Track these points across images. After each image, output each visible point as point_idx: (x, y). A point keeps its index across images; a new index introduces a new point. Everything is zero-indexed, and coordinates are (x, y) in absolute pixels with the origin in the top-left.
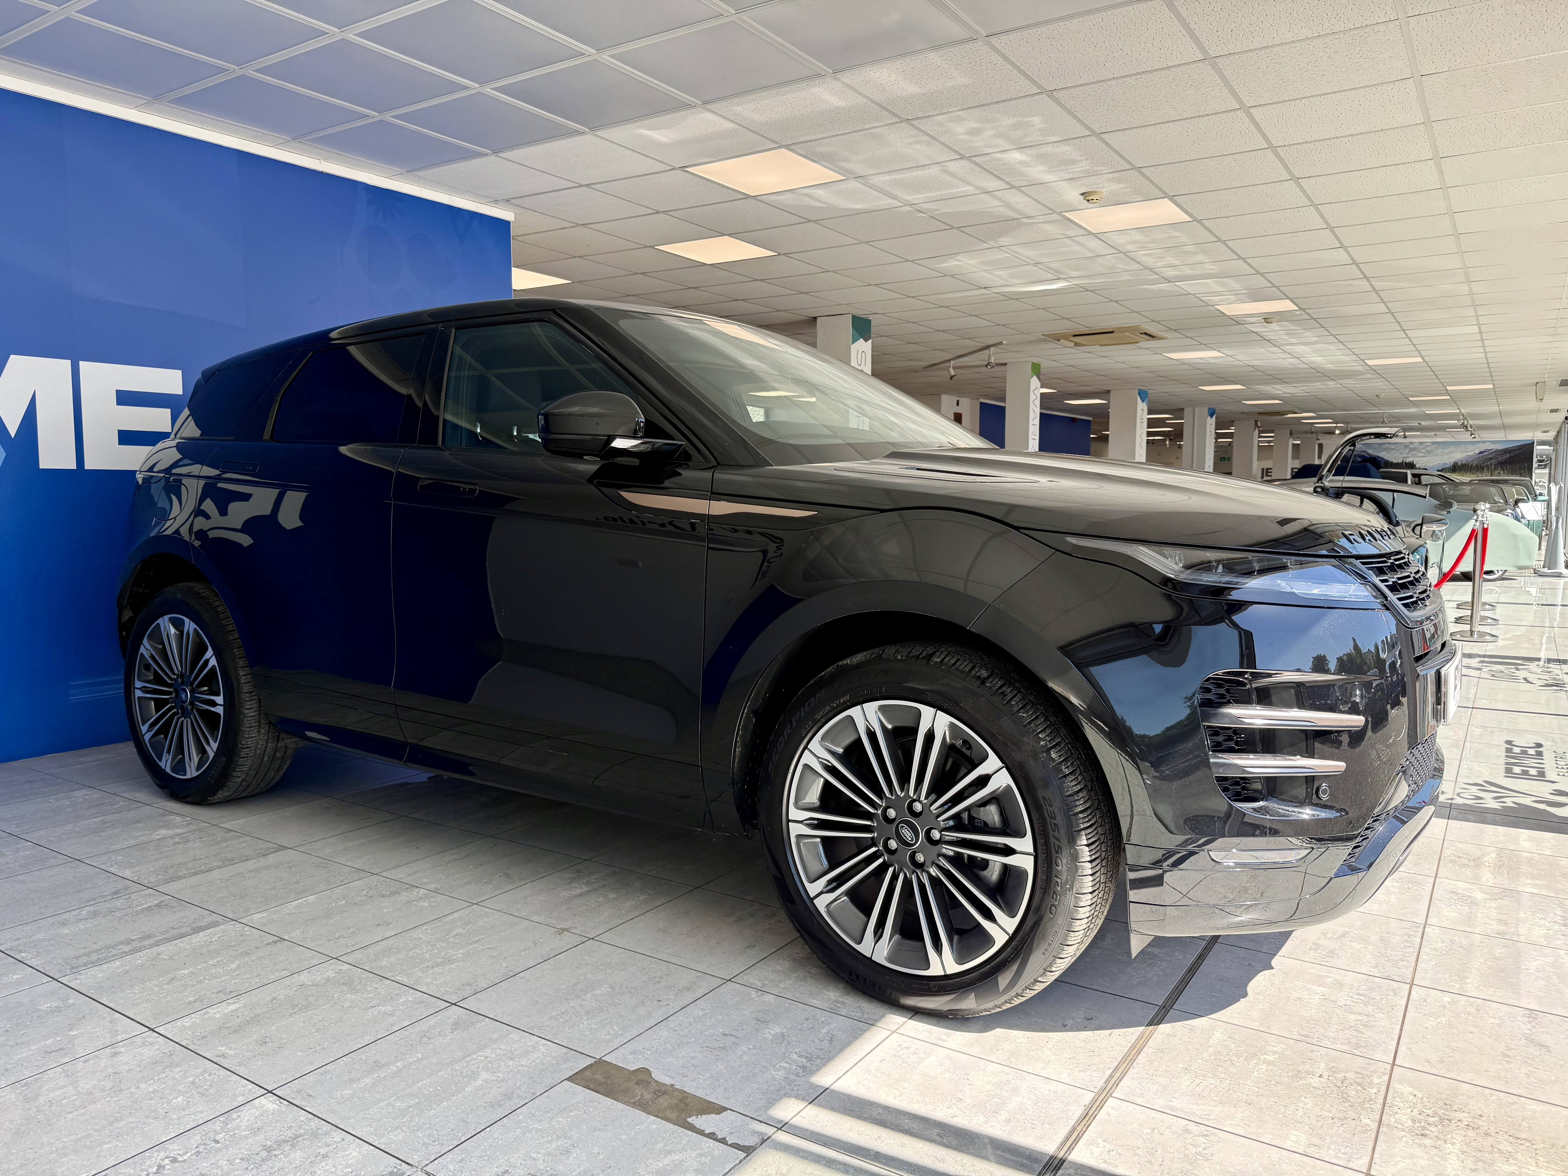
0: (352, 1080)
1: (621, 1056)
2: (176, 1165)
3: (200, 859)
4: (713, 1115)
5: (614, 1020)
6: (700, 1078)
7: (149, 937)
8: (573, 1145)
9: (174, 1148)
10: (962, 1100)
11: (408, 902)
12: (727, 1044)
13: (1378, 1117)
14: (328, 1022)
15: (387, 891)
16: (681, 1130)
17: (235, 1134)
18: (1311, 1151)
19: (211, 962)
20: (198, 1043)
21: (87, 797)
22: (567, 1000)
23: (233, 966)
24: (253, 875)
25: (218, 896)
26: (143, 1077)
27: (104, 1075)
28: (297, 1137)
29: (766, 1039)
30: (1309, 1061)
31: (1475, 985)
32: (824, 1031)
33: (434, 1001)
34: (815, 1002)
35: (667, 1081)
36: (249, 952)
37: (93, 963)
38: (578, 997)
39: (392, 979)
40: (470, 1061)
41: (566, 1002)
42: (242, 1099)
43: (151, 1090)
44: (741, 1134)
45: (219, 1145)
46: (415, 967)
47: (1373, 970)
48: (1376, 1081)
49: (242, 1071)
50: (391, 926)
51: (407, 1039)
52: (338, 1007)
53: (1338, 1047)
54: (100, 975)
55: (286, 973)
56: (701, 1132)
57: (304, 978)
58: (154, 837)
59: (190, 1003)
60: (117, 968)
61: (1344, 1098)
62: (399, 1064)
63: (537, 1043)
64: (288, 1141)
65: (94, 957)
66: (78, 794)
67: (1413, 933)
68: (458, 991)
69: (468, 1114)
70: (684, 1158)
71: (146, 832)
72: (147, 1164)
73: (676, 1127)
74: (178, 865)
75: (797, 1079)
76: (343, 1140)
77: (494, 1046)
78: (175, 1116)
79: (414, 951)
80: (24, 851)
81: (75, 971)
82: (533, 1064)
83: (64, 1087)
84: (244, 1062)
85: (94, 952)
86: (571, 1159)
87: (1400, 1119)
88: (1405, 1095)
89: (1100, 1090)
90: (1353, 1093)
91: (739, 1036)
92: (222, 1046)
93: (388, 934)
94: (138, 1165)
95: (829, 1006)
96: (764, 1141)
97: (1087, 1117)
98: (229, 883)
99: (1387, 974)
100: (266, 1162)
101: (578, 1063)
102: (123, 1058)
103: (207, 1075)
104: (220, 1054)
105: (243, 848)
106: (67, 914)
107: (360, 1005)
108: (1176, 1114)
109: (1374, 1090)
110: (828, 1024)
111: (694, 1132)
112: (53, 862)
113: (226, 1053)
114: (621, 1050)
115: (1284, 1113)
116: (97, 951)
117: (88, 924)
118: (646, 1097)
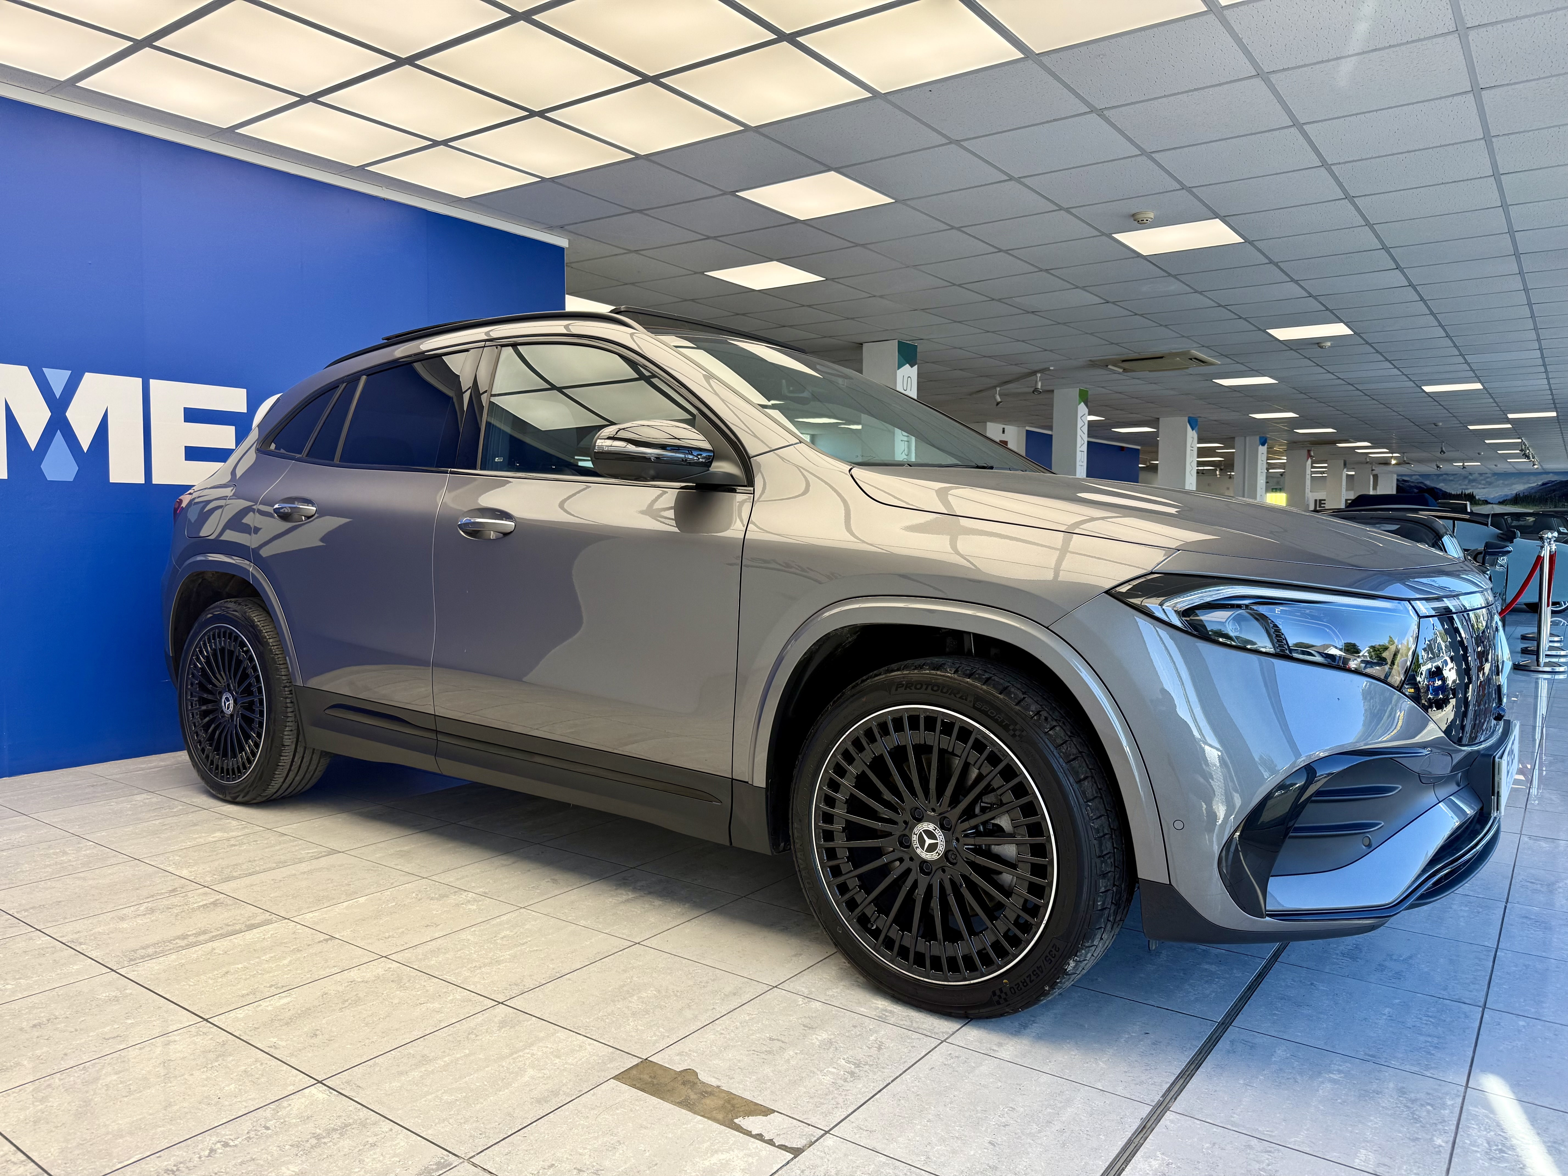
0: (401, 1073)
1: (667, 1057)
2: (228, 1149)
3: (256, 861)
4: (761, 1117)
5: (660, 1022)
6: (747, 1081)
7: (205, 932)
8: (619, 1141)
9: (226, 1133)
10: (1014, 1109)
11: (457, 905)
12: (774, 1049)
13: (1451, 1139)
14: (378, 1018)
15: (436, 894)
16: (728, 1130)
17: (285, 1121)
18: (1381, 1170)
19: (264, 958)
20: (250, 1033)
21: (147, 801)
22: (613, 1001)
23: (286, 962)
24: (306, 876)
25: (271, 896)
26: (197, 1065)
27: (159, 1062)
28: (346, 1126)
29: (814, 1044)
30: (1377, 1081)
31: (1552, 1010)
32: (872, 1038)
33: (481, 1000)
34: (862, 1010)
35: (714, 1082)
36: (300, 949)
37: (149, 956)
38: (625, 999)
39: (440, 977)
40: (517, 1058)
41: (612, 1003)
42: (293, 1088)
43: (204, 1077)
44: (789, 1136)
45: (270, 1131)
46: (462, 967)
47: (1442, 992)
48: (1449, 1103)
49: (292, 1061)
50: (439, 927)
51: (454, 1035)
52: (387, 1003)
53: (1407, 1067)
54: (156, 968)
55: (337, 970)
56: (748, 1133)
57: (354, 974)
58: (211, 839)
59: (243, 996)
60: (172, 961)
61: (1415, 1118)
62: (446, 1059)
63: (584, 1043)
64: (337, 1130)
65: (150, 951)
66: (138, 797)
67: (1484, 957)
68: (505, 991)
69: (514, 1109)
70: (731, 1157)
71: (203, 834)
72: (199, 1147)
73: (723, 1127)
74: (234, 865)
75: (846, 1084)
76: (391, 1130)
77: (541, 1044)
78: (227, 1103)
79: (462, 951)
80: (85, 850)
81: (133, 963)
82: (579, 1063)
83: (120, 1072)
84: (295, 1053)
85: (152, 945)
86: (617, 1155)
87: (1475, 1142)
88: (1480, 1118)
89: (1157, 1104)
90: (1425, 1114)
91: (787, 1041)
92: (273, 1037)
93: (437, 935)
94: (190, 1148)
95: (878, 1015)
96: (812, 1144)
97: (1145, 1129)
98: (282, 883)
99: (1457, 997)
100: (316, 1150)
101: (624, 1063)
102: (177, 1046)
103: (259, 1064)
104: (272, 1045)
105: (296, 851)
106: (126, 909)
107: (409, 1002)
108: (1237, 1130)
109: (1447, 1112)
110: (877, 1032)
111: (741, 1132)
112: (113, 861)
113: (278, 1044)
114: (668, 1051)
115: (1351, 1132)
116: (154, 945)
117: (146, 920)
118: (692, 1097)
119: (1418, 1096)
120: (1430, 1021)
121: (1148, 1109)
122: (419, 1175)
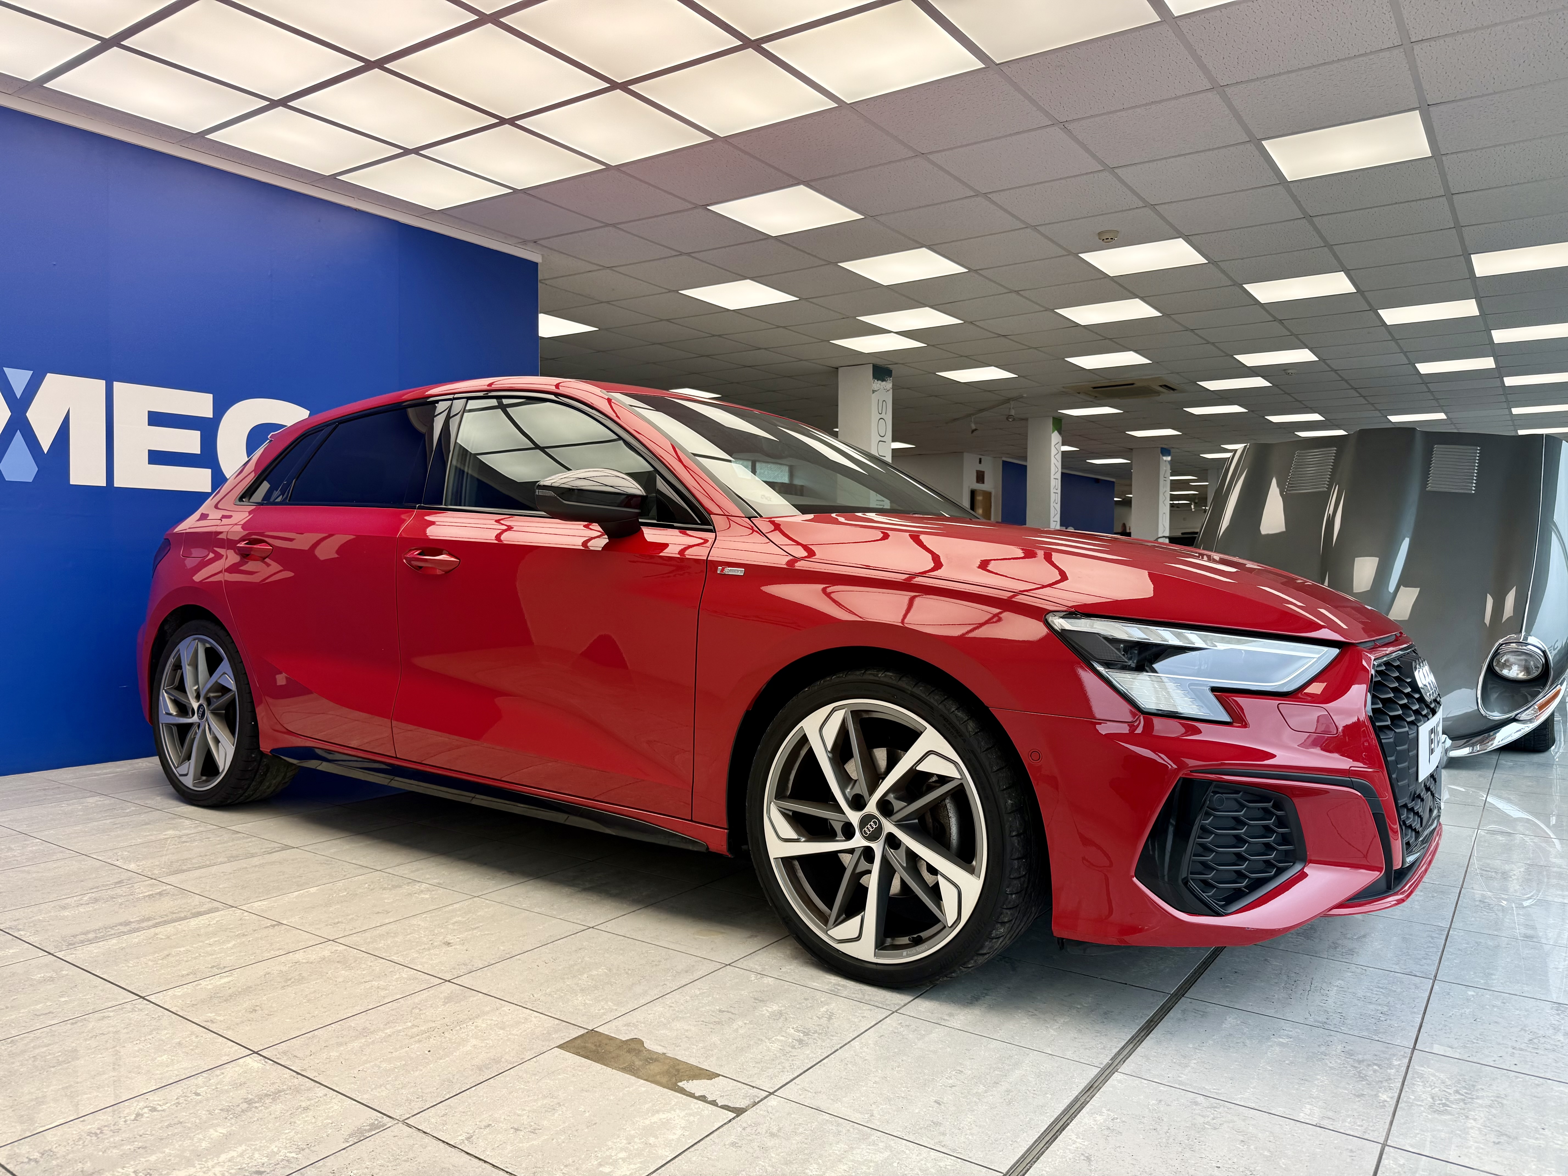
0: (340, 1044)
1: (614, 1027)
2: (155, 1113)
3: (206, 855)
4: (705, 1081)
5: (609, 997)
6: (693, 1048)
7: (149, 919)
8: (559, 1103)
9: (154, 1099)
10: (962, 1072)
11: (409, 894)
12: (723, 1020)
13: (1396, 1095)
14: (320, 995)
15: (389, 885)
16: (670, 1092)
17: (217, 1088)
18: (1325, 1123)
19: (207, 942)
20: (188, 1009)
21: (99, 803)
22: (563, 979)
23: (230, 945)
24: (257, 869)
25: (220, 886)
26: (130, 1037)
27: (90, 1035)
28: (280, 1091)
29: (764, 1015)
30: (1326, 1045)
31: (1501, 981)
32: (824, 1009)
33: (427, 978)
34: (815, 985)
35: (659, 1050)
36: (246, 933)
37: (89, 941)
38: (574, 977)
39: (387, 958)
40: (461, 1030)
41: (561, 981)
42: (227, 1058)
43: (136, 1049)
44: (732, 1097)
45: (200, 1097)
46: (410, 949)
47: (1394, 966)
48: (1396, 1062)
49: (229, 1034)
50: (390, 914)
51: (398, 1010)
52: (331, 981)
53: (1356, 1033)
54: (95, 951)
55: (281, 952)
56: (692, 1095)
57: (299, 956)
58: (162, 837)
59: (183, 976)
60: (113, 945)
61: (1362, 1077)
62: (388, 1031)
63: (529, 1015)
64: (270, 1095)
65: (91, 936)
66: (91, 800)
67: (1437, 935)
68: (453, 970)
69: (454, 1075)
70: (672, 1117)
71: (155, 833)
72: (125, 1112)
73: (665, 1090)
74: (183, 860)
75: (793, 1050)
76: (325, 1095)
77: (486, 1017)
78: (158, 1072)
79: (411, 935)
80: (32, 847)
81: (71, 947)
82: (523, 1033)
83: (49, 1045)
84: (232, 1027)
85: (93, 931)
86: (556, 1115)
87: (1420, 1097)
88: (1425, 1076)
89: (1105, 1066)
90: (1371, 1072)
91: (736, 1012)
92: (211, 1013)
93: (387, 921)
94: (116, 1113)
95: (830, 989)
96: (755, 1104)
97: (1092, 1089)
98: (232, 875)
99: (1408, 970)
100: (246, 1113)
101: (570, 1033)
102: (111, 1021)
103: (193, 1037)
104: (209, 1019)
105: (248, 847)
106: (69, 899)
107: (354, 980)
108: (1184, 1088)
109: (1393, 1071)
110: (828, 1004)
111: (684, 1094)
112: (59, 856)
113: (215, 1019)
114: (615, 1023)
115: (1297, 1089)
116: (95, 931)
117: (89, 908)
118: (637, 1063)
119: (1365, 1057)
120: (1381, 992)
121: (1095, 1071)
122: (351, 1135)
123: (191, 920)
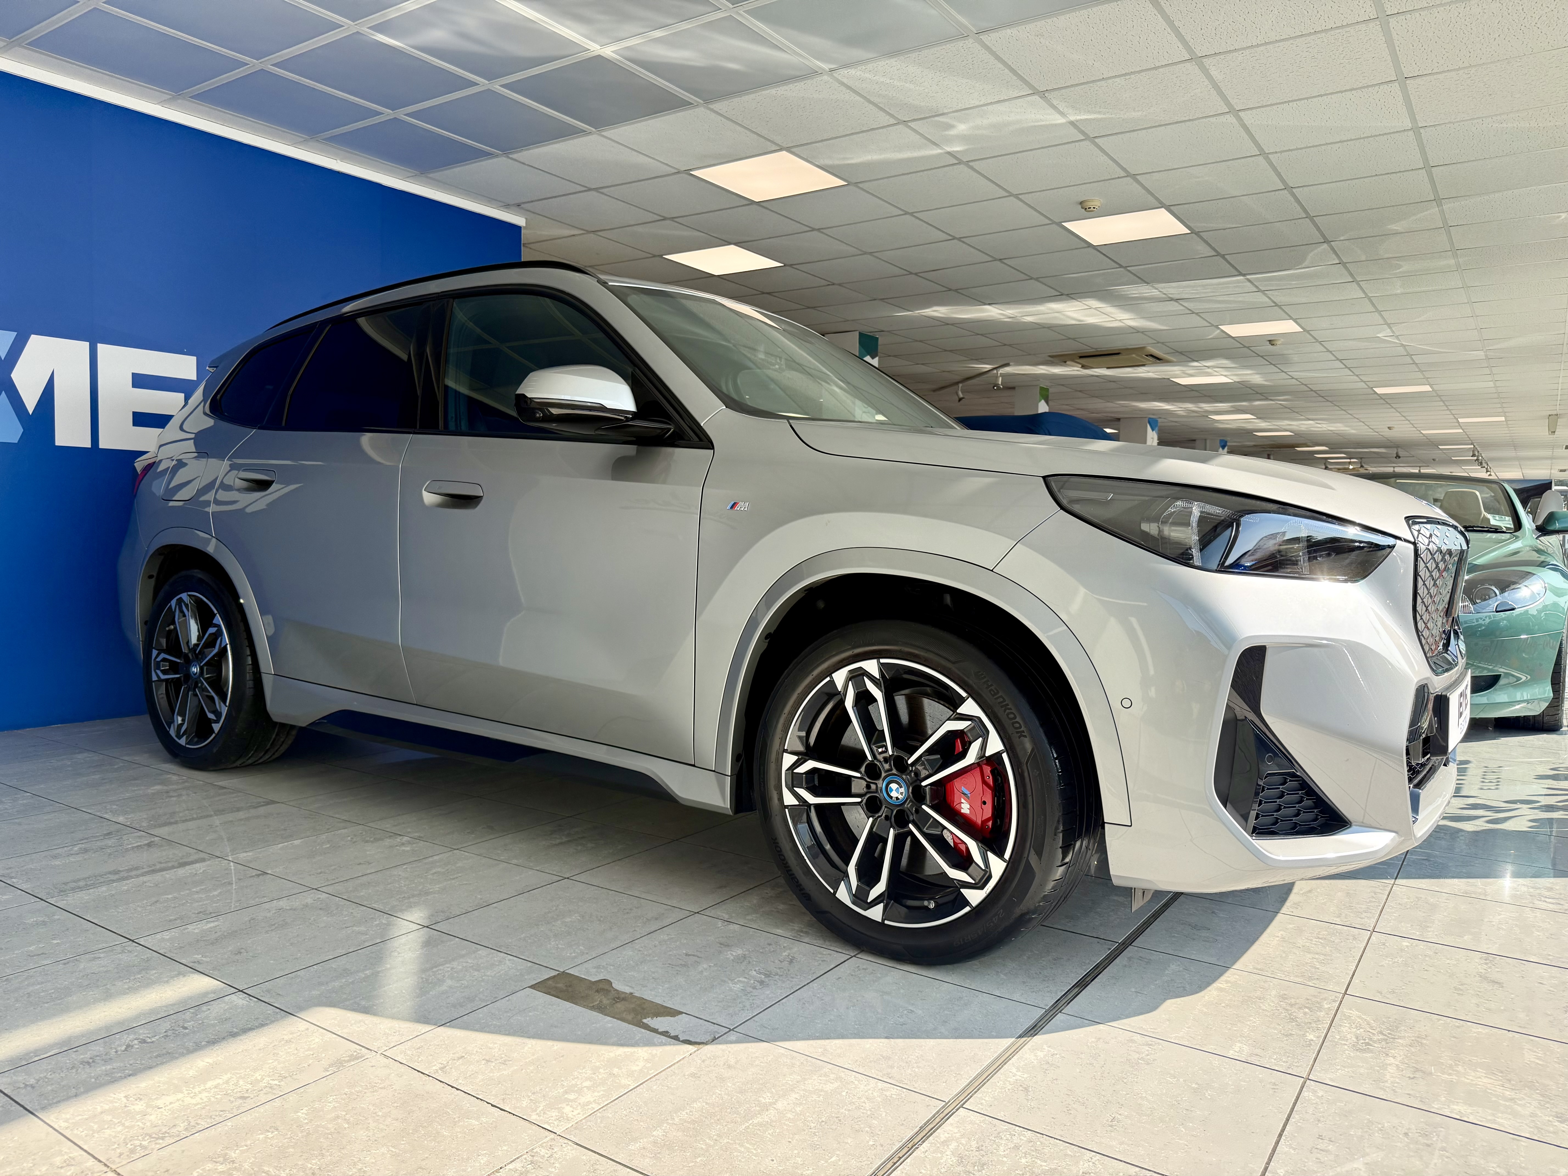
0: (321, 984)
1: (584, 970)
2: (145, 1045)
3: (193, 809)
4: (670, 1018)
5: (581, 942)
6: (660, 989)
7: (137, 869)
9: (144, 1032)
11: (391, 847)
12: (689, 962)
13: (1323, 1035)
14: (303, 938)
15: (370, 838)
16: (635, 1028)
17: (203, 1023)
18: (1252, 1059)
19: (194, 890)
20: (175, 951)
21: (88, 759)
22: (537, 925)
23: (216, 893)
24: (243, 822)
25: (206, 838)
26: (120, 976)
27: (81, 974)
28: (263, 1026)
29: (728, 958)
32: (786, 954)
33: (407, 924)
34: (779, 931)
35: (627, 990)
36: (231, 882)
37: (80, 888)
38: (548, 923)
39: (367, 905)
40: (437, 971)
41: (535, 927)
42: (213, 995)
43: (126, 987)
44: (692, 1032)
45: (187, 1031)
46: (391, 897)
47: (1335, 919)
48: (1326, 1006)
49: (215, 974)
50: (372, 865)
51: (377, 953)
52: (313, 926)
53: (1292, 978)
54: (86, 897)
55: (266, 900)
56: (655, 1031)
57: (283, 903)
58: (150, 791)
59: (170, 921)
60: (102, 893)
61: (1292, 1019)
62: (367, 972)
63: (503, 958)
64: (254, 1029)
65: (82, 883)
66: (80, 756)
67: (1380, 891)
68: (431, 917)
69: (430, 1012)
71: (143, 787)
72: (116, 1044)
73: (631, 1026)
74: (171, 813)
75: (755, 990)
77: (462, 960)
79: (392, 885)
80: (21, 800)
81: (62, 893)
82: (497, 975)
83: (42, 983)
84: (218, 968)
86: (526, 1048)
87: (1345, 1038)
88: (1352, 1018)
89: (1050, 1007)
90: (1302, 1015)
91: (702, 956)
92: (198, 955)
93: (369, 872)
94: (108, 1044)
96: (715, 1039)
97: (1035, 1028)
98: (218, 828)
99: (1347, 922)
101: (542, 975)
102: (102, 962)
103: (181, 977)
104: (196, 960)
105: (237, 801)
106: (60, 849)
107: (335, 926)
109: (1322, 1013)
110: (790, 949)
111: (648, 1030)
112: (49, 809)
113: (202, 960)
114: (586, 965)
115: (1230, 1029)
116: (84, 879)
117: (79, 858)
118: (604, 1002)
119: (1298, 1001)
120: (1320, 942)
121: (1040, 1012)
122: (331, 1065)
123: (178, 869)
